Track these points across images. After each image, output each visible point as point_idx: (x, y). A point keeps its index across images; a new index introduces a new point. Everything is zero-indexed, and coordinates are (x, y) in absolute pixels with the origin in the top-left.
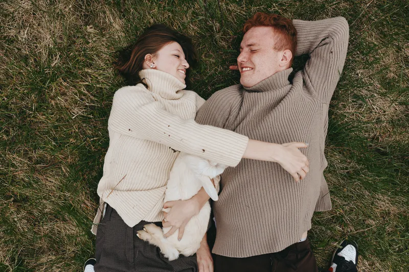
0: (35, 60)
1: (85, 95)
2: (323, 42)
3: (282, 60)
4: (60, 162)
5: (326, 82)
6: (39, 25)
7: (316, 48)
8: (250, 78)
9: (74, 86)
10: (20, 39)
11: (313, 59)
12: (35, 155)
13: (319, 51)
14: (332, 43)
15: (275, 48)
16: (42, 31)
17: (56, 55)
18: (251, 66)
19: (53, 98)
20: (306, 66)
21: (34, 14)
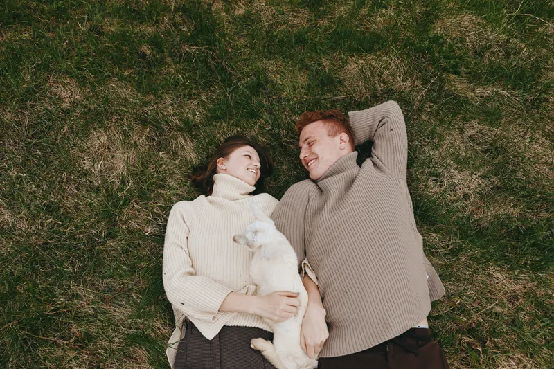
0: (107, 190)
1: (158, 215)
2: (381, 123)
3: (341, 143)
4: (131, 289)
5: (396, 159)
6: (113, 157)
7: (376, 130)
8: (317, 170)
9: (146, 208)
10: (93, 171)
11: (377, 142)
12: (101, 286)
13: (381, 132)
14: (389, 121)
15: (329, 135)
16: (115, 162)
17: (129, 181)
18: (315, 157)
19: (125, 223)
20: (373, 150)
21: (108, 148)
